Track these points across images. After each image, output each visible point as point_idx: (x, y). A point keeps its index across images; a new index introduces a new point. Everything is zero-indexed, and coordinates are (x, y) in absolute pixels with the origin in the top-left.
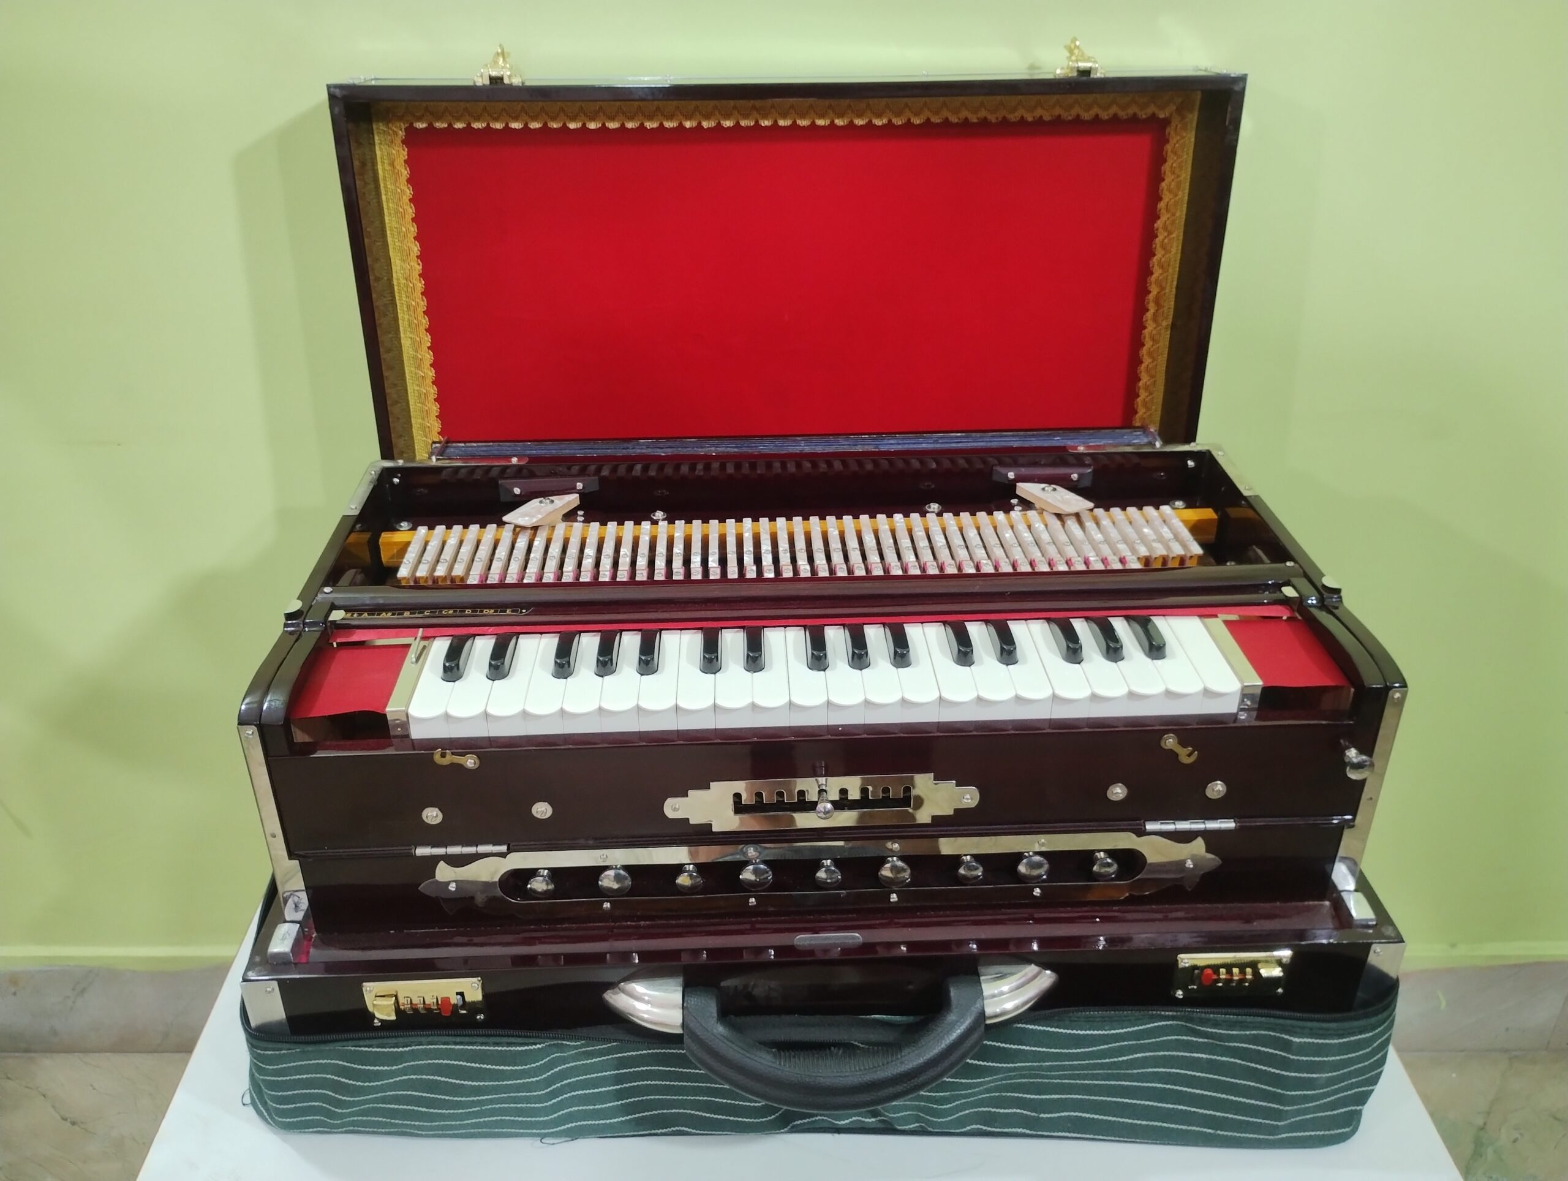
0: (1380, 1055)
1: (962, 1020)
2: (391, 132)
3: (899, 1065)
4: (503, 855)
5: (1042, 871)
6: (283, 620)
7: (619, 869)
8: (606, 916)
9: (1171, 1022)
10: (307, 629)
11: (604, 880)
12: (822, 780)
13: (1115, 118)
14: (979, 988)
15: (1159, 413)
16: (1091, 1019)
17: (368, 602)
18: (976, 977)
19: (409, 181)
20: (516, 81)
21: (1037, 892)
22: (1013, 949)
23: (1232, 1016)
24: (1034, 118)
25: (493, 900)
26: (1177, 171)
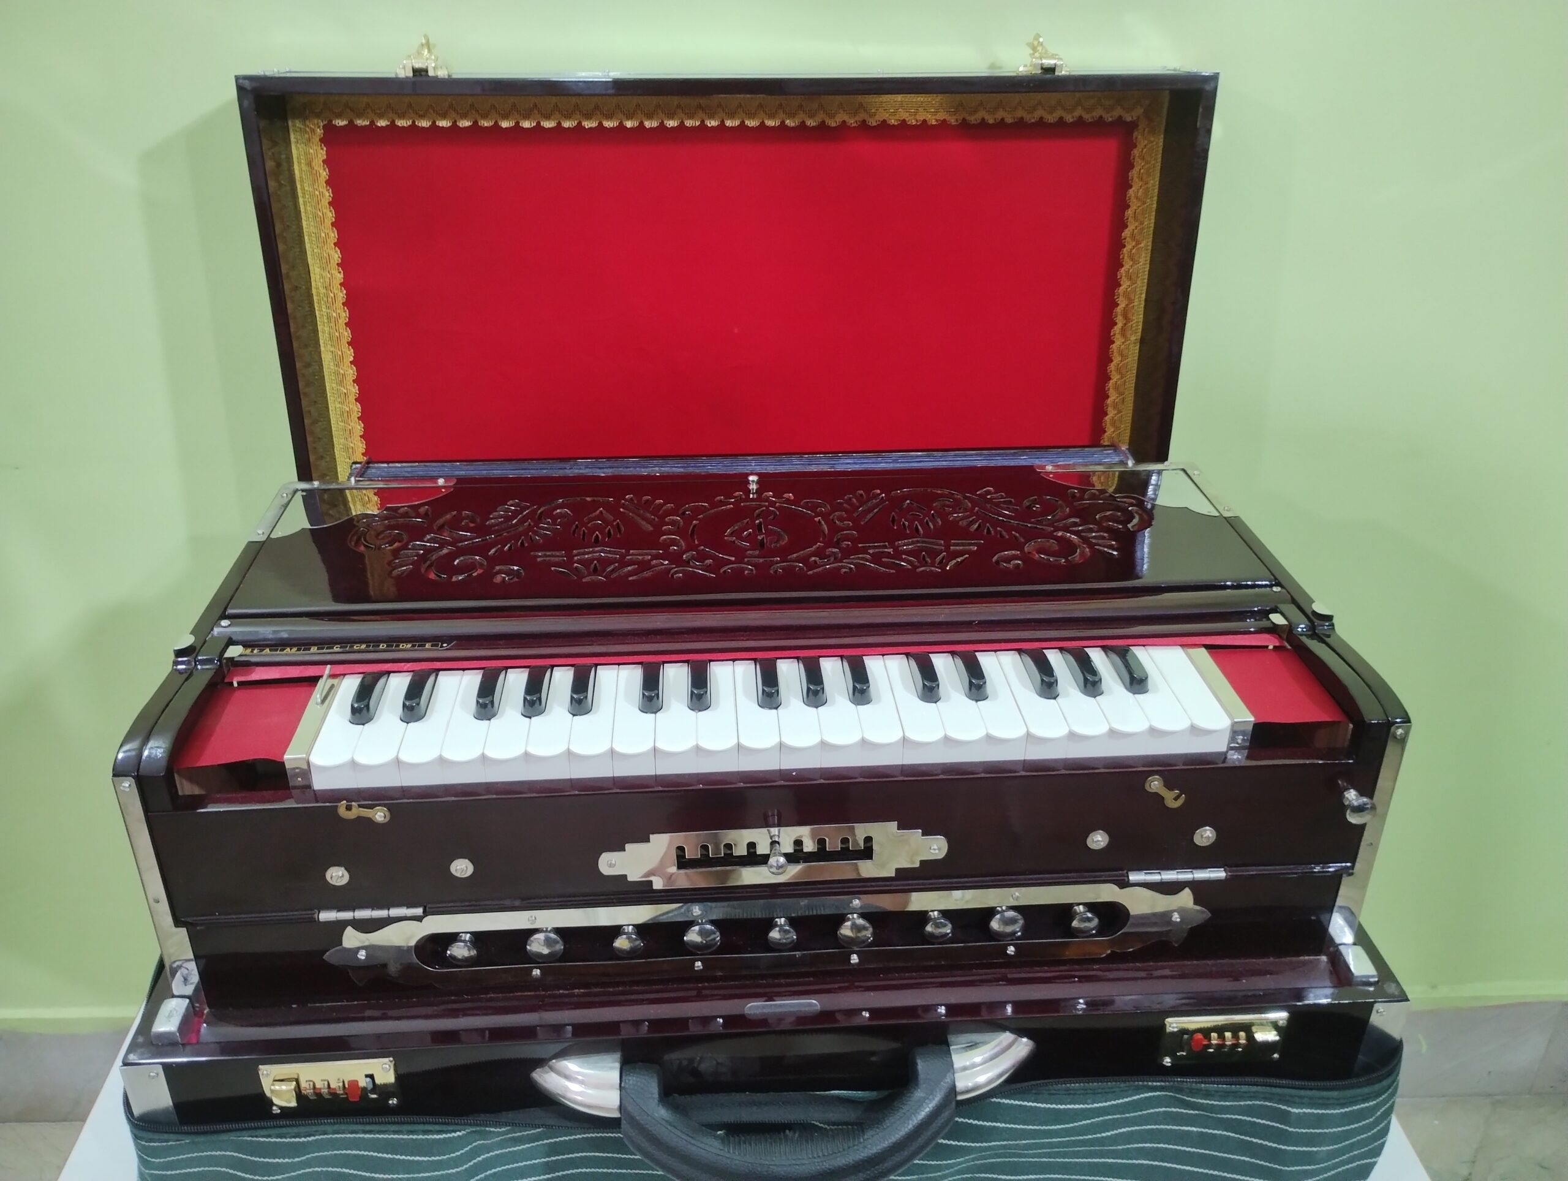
0: (1383, 1124)
1: (931, 1097)
2: (308, 129)
3: (861, 1149)
4: (419, 919)
5: (1017, 928)
6: (172, 657)
7: (550, 932)
8: (536, 984)
9: (1158, 1093)
10: (199, 667)
11: (533, 944)
12: (774, 831)
13: (1080, 121)
14: (949, 1059)
15: (1128, 431)
16: (1072, 1092)
17: (270, 636)
18: (944, 1047)
19: (328, 183)
20: (442, 73)
21: (1011, 950)
22: (985, 1015)
23: (1224, 1086)
24: (995, 120)
25: (408, 968)
26: (1145, 176)
